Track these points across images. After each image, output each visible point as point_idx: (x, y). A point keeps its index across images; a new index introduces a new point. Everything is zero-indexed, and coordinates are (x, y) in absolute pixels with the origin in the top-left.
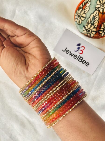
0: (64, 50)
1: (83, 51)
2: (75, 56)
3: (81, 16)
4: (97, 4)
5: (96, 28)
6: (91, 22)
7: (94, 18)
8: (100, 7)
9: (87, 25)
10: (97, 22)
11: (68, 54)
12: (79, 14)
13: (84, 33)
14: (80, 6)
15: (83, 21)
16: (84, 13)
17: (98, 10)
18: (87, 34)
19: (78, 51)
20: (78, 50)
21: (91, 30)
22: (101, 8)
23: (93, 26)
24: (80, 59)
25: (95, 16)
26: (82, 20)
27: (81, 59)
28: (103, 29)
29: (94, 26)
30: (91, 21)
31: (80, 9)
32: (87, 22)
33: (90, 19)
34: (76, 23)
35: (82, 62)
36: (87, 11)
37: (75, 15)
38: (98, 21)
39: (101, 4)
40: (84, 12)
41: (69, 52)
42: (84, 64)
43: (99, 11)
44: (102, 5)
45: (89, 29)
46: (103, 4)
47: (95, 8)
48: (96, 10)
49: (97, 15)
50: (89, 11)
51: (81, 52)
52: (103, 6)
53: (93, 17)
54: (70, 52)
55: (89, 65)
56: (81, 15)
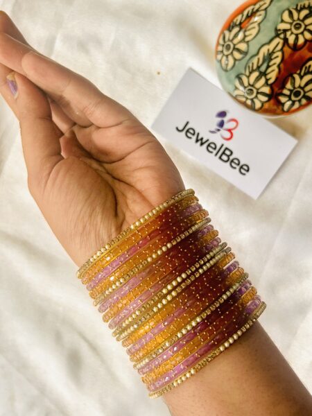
0: (181, 128)
1: (233, 131)
2: (210, 146)
3: (234, 49)
4: (282, 21)
5: (271, 86)
6: (259, 67)
7: (269, 57)
8: (290, 29)
9: (247, 73)
10: (277, 70)
11: (190, 138)
12: (229, 40)
13: (236, 96)
14: (235, 21)
15: (237, 63)
16: (243, 40)
17: (282, 36)
18: (244, 99)
19: (219, 133)
20: (219, 130)
21: (258, 89)
22: (292, 33)
23: (263, 81)
24: (224, 153)
25: (273, 52)
26: (235, 60)
27: (226, 155)
28: (289, 90)
29: (267, 80)
30: (259, 64)
31: (233, 27)
32: (249, 67)
33: (259, 59)
34: (218, 64)
35: (228, 163)
36: (251, 35)
37: (218, 44)
38: (279, 66)
39: (294, 21)
40: (245, 36)
41: (194, 134)
42: (235, 168)
43: (286, 40)
44: (297, 24)
45: (253, 86)
46: (298, 22)
47: (276, 30)
48: (277, 35)
49: (278, 51)
50: (259, 36)
51: (228, 135)
52: (297, 26)
53: (266, 54)
54: (198, 134)
55: (248, 171)
56: (234, 45)
